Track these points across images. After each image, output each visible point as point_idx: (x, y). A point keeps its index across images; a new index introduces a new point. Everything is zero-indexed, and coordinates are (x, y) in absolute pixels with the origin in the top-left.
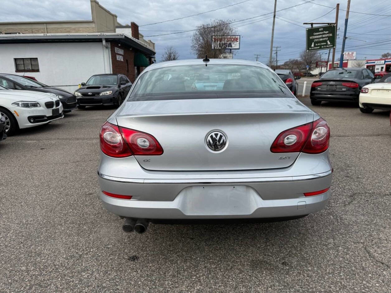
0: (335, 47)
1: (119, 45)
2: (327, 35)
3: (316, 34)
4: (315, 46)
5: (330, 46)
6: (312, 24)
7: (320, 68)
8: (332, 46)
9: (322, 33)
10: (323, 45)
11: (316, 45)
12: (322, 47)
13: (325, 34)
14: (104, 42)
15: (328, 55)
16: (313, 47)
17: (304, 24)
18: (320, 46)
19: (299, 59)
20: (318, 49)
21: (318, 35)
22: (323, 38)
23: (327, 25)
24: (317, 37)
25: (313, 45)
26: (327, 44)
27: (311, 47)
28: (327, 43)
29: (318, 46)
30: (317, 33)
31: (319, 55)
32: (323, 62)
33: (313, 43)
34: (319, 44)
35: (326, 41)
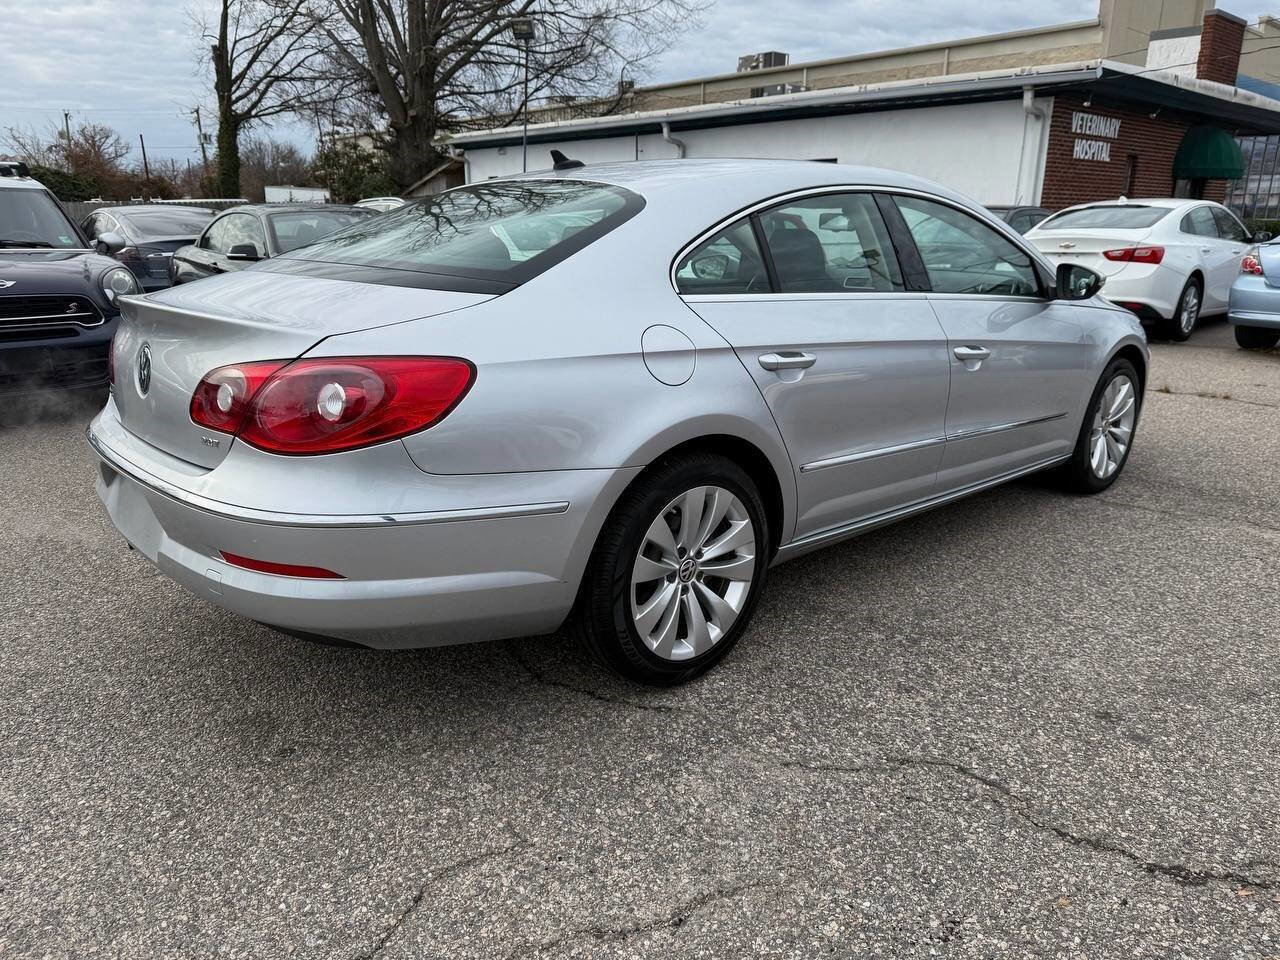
1: (1085, 104)
14: (1028, 97)
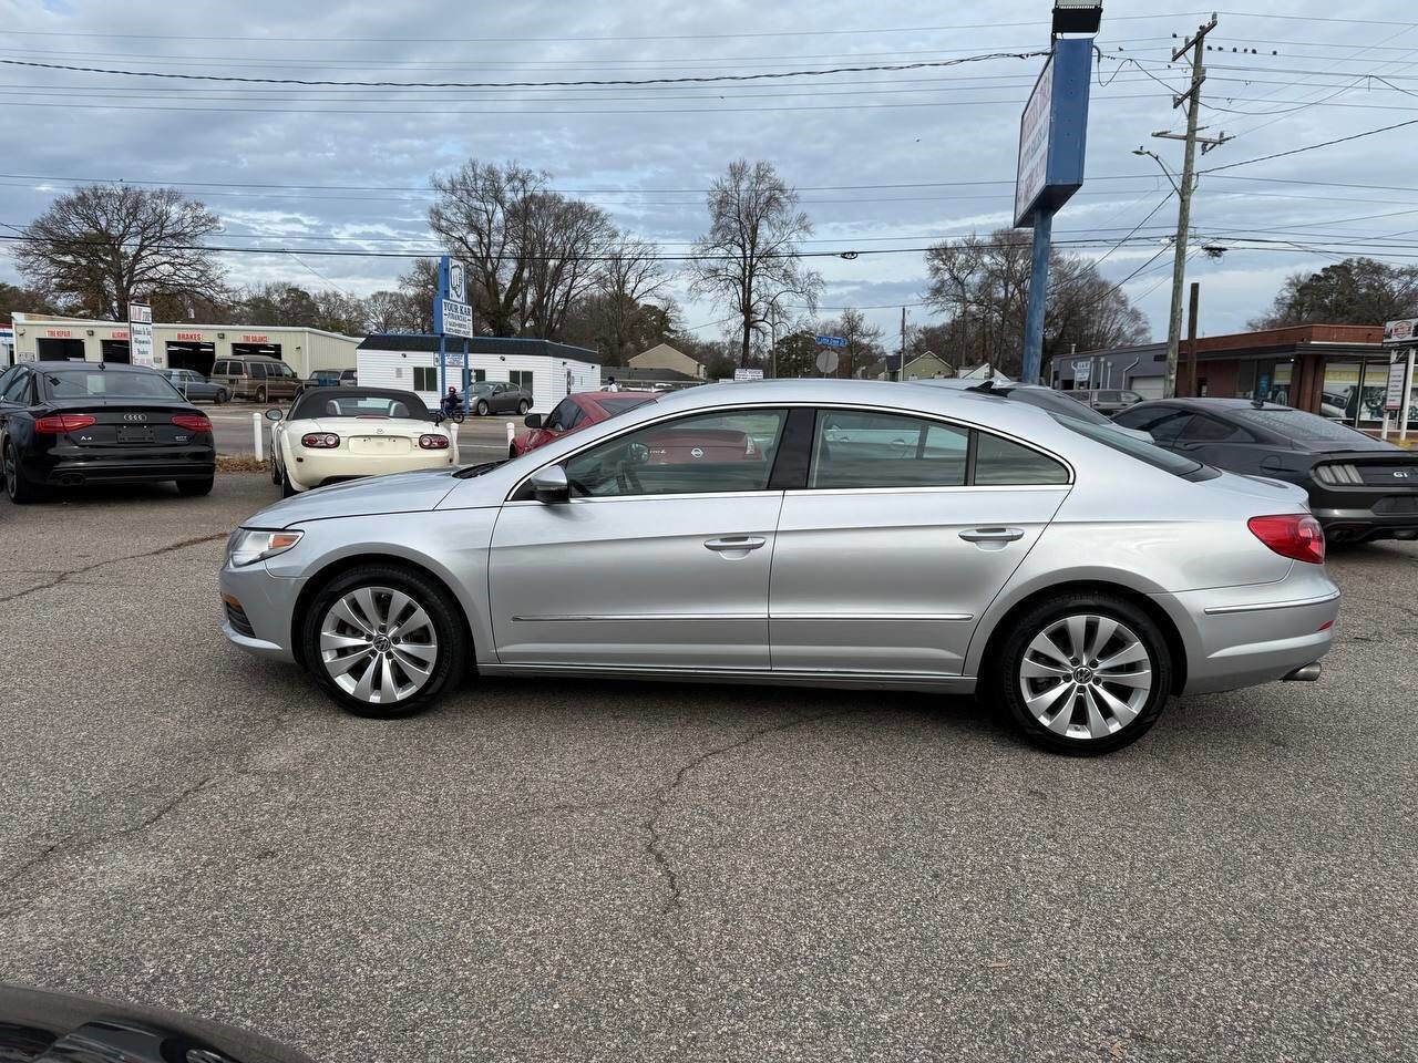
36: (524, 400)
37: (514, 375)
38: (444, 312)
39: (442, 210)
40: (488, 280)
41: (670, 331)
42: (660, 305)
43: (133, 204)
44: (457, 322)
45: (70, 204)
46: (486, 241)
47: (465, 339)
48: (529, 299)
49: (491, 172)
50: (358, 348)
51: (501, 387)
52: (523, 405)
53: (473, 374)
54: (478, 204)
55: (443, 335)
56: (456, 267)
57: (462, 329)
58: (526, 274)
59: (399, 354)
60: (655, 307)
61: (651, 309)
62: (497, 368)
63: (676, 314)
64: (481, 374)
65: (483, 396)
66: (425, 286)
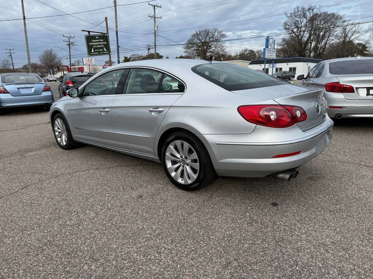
0: (110, 54)
2: (103, 43)
3: (93, 41)
4: (95, 52)
5: (107, 52)
6: (89, 32)
7: (62, 72)
8: (108, 52)
9: (98, 40)
10: (101, 51)
11: (96, 50)
12: (101, 53)
13: (101, 42)
15: (69, 60)
16: (93, 53)
17: (82, 31)
18: (99, 52)
19: (39, 63)
20: (97, 54)
21: (96, 42)
22: (100, 45)
23: (101, 34)
24: (95, 44)
25: (93, 51)
26: (104, 51)
27: (92, 53)
28: (104, 49)
29: (97, 52)
30: (95, 41)
31: (58, 60)
32: (63, 66)
33: (93, 49)
34: (97, 50)
35: (102, 48)
36: (292, 76)
37: (290, 69)
38: (266, 52)
39: (287, 23)
40: (299, 42)
41: (367, 51)
42: (364, 43)
43: (207, 33)
44: (270, 54)
45: (194, 35)
46: (300, 30)
47: (273, 59)
48: (313, 45)
49: (303, 9)
50: (249, 64)
51: (285, 72)
52: (291, 77)
53: (279, 69)
54: (298, 19)
55: (265, 59)
56: (271, 39)
57: (272, 56)
58: (312, 38)
59: (259, 65)
60: (362, 44)
61: (359, 44)
62: (285, 67)
63: (370, 45)
64: (281, 69)
65: (278, 75)
66: (284, 45)
